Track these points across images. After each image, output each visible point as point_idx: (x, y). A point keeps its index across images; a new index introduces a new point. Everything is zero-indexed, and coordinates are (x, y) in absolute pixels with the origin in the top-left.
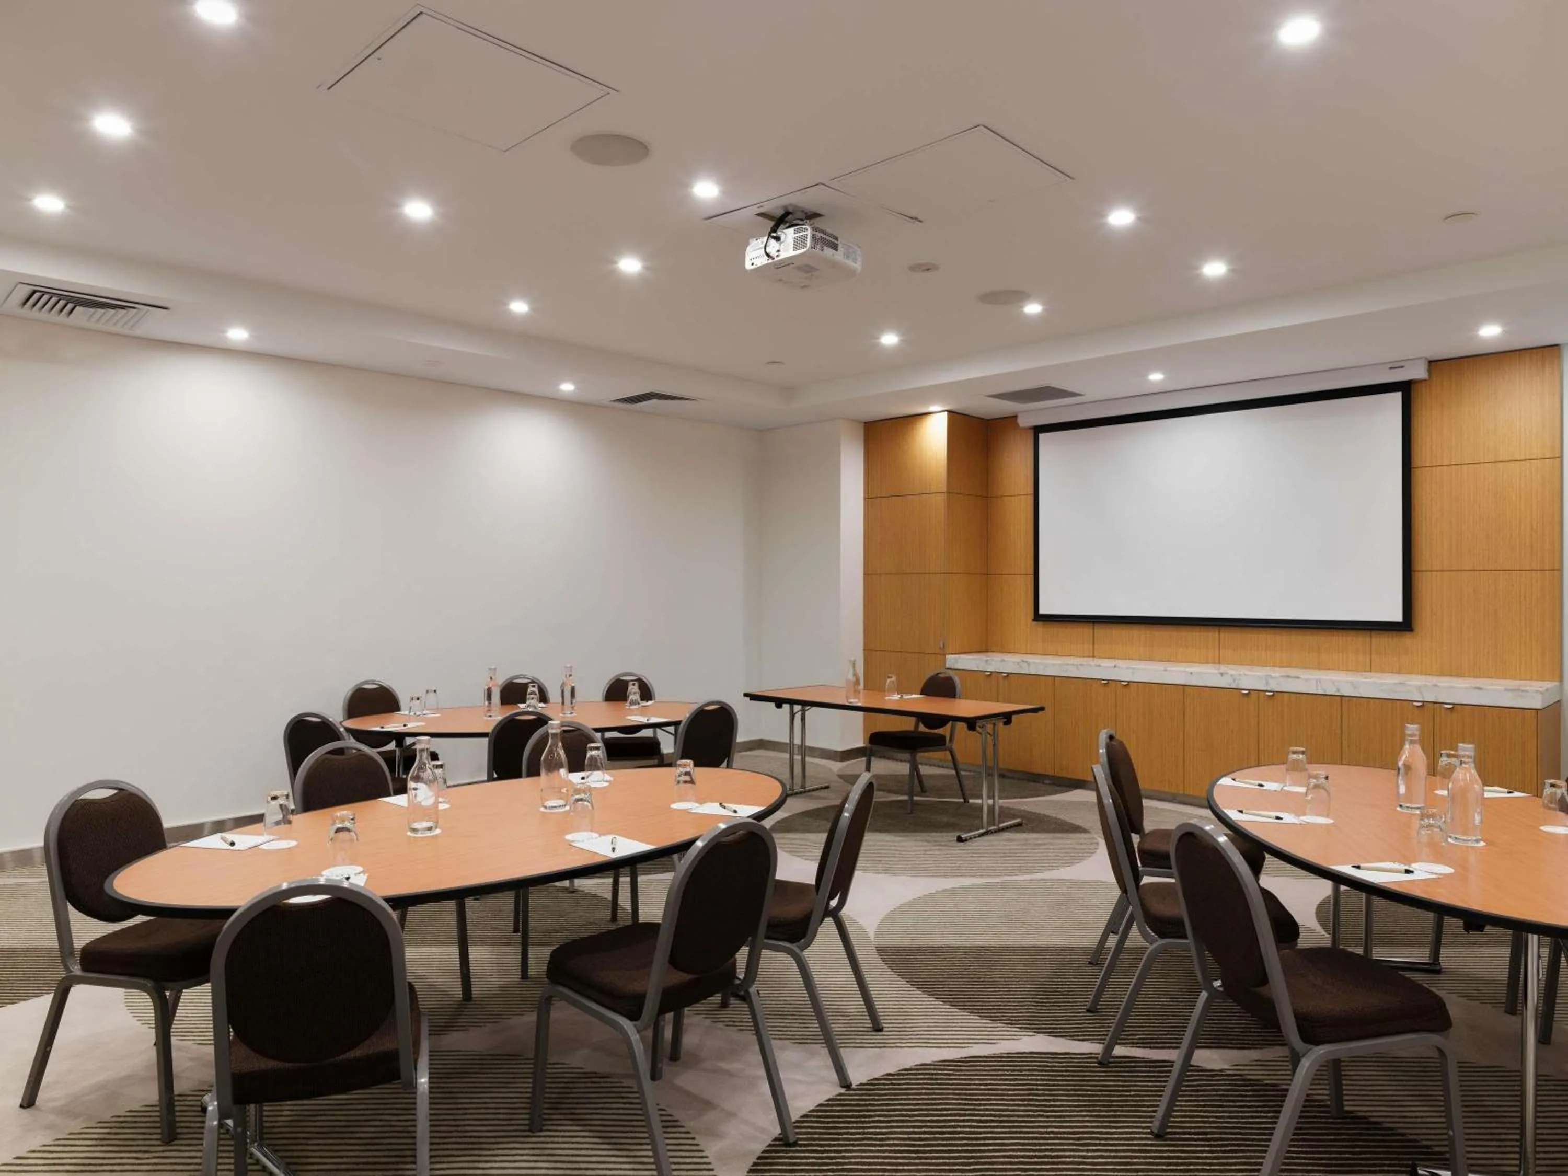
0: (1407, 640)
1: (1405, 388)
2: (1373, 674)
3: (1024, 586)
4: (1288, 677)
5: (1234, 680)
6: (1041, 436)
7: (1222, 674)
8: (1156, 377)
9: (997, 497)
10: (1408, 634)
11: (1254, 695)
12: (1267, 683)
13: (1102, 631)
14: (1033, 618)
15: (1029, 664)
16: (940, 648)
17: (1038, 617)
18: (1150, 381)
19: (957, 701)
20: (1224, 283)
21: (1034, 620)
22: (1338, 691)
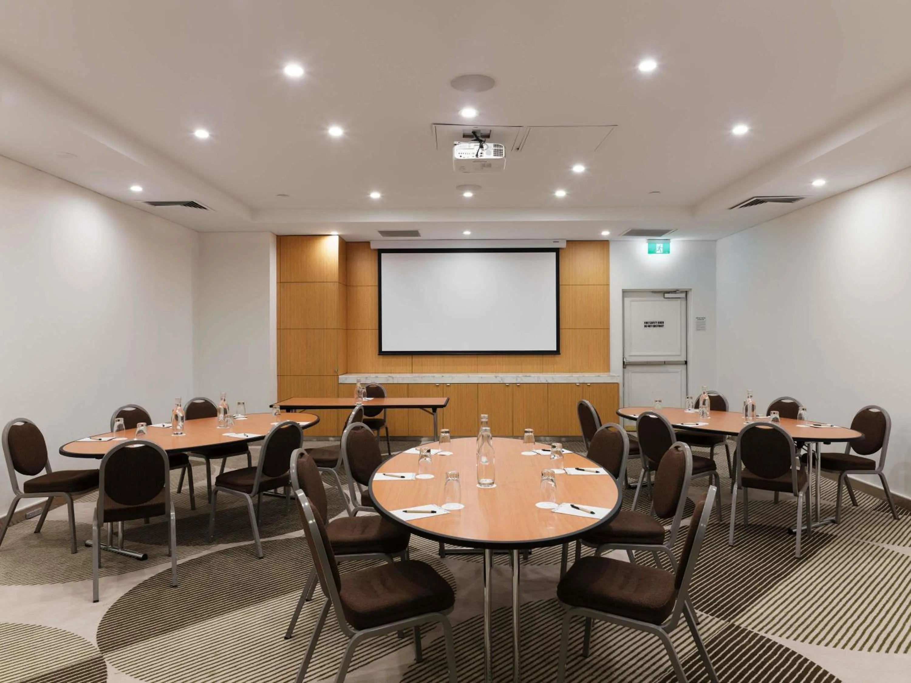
0: (557, 358)
1: (557, 250)
2: (555, 373)
3: (372, 336)
4: (526, 376)
5: (502, 380)
6: (382, 254)
7: (496, 377)
8: (467, 233)
9: (353, 286)
10: (557, 356)
11: (511, 385)
12: (517, 380)
13: (417, 359)
14: (378, 353)
15: (393, 378)
16: (335, 371)
17: (382, 353)
18: (464, 235)
19: (385, 399)
20: (565, 200)
21: (379, 355)
22: (547, 381)
